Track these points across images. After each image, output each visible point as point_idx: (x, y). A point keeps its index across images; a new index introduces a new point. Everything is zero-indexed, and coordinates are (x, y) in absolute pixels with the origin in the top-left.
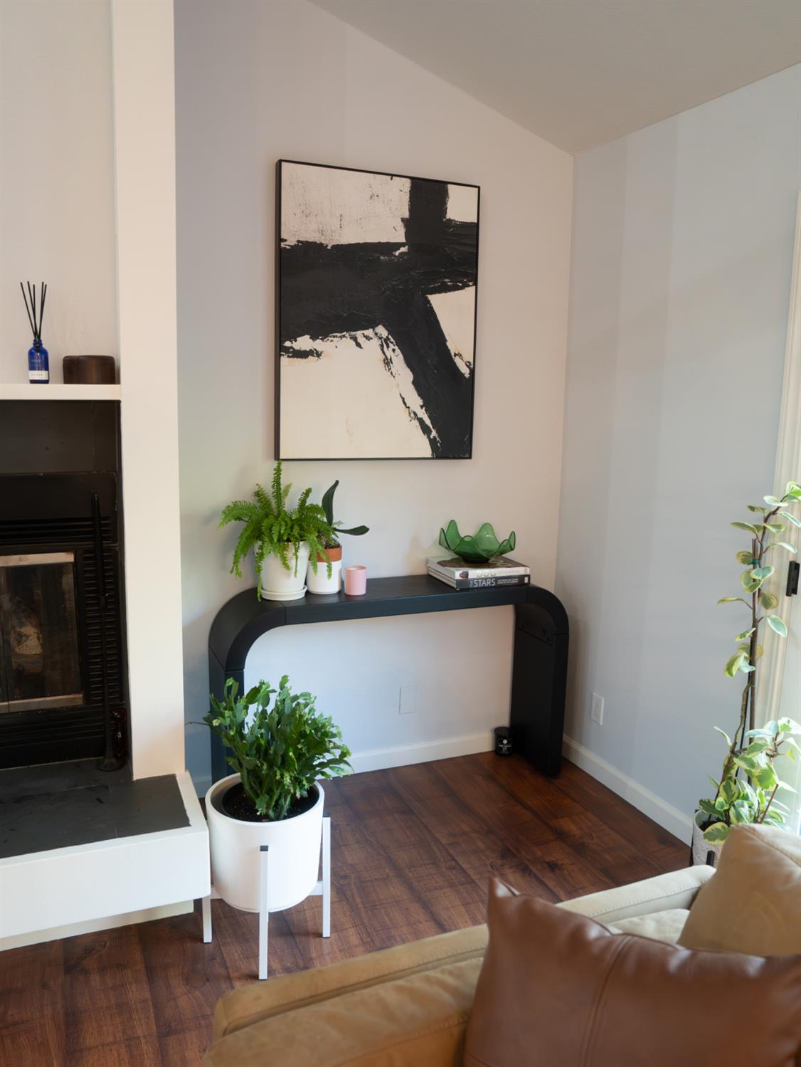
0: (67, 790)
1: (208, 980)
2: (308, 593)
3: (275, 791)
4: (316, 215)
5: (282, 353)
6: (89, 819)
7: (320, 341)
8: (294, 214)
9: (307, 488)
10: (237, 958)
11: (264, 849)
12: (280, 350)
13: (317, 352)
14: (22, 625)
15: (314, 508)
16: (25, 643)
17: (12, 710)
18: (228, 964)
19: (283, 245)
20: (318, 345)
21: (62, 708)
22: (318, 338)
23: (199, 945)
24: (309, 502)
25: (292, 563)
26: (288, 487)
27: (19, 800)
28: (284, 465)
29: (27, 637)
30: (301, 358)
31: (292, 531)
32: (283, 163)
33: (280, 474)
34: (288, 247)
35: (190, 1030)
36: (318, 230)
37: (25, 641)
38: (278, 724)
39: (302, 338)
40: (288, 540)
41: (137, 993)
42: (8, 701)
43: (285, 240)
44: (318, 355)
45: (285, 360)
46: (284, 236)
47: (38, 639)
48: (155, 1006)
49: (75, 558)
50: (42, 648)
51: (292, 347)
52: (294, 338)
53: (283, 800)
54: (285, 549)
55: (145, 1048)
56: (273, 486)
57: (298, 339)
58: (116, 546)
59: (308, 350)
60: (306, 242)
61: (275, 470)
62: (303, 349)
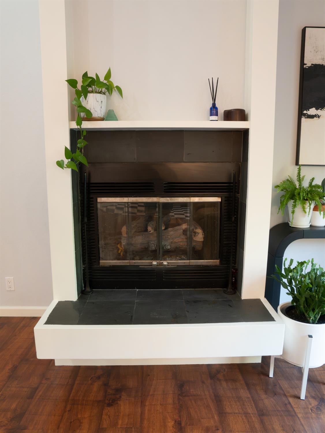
0: (214, 300)
1: (275, 394)
2: (311, 226)
3: (316, 310)
4: (321, 51)
5: (302, 116)
6: (228, 313)
7: (320, 110)
8: (311, 52)
9: (312, 177)
10: (287, 387)
11: (310, 336)
12: (301, 115)
13: (318, 115)
14: (196, 228)
15: (317, 186)
16: (197, 236)
17: (191, 264)
18: (283, 389)
19: (305, 66)
20: (319, 112)
21: (210, 265)
22: (319, 109)
23: (267, 378)
24: (313, 184)
25: (307, 210)
26: (304, 177)
27: (195, 302)
28: (302, 167)
29: (198, 233)
30: (311, 118)
31: (308, 196)
32: (306, 28)
33: (300, 171)
34: (307, 67)
35: (273, 416)
36: (321, 59)
37: (198, 235)
38: (315, 280)
39: (312, 109)
40: (307, 200)
41: (244, 393)
42: (189, 260)
43: (306, 64)
44: (319, 117)
45: (303, 119)
46: (305, 62)
47: (202, 234)
48: (254, 401)
49: (221, 200)
50: (204, 239)
51: (307, 114)
52: (308, 109)
53: (317, 315)
54: (304, 203)
55: (254, 419)
56: (297, 176)
57: (310, 110)
58: (239, 196)
59: (314, 114)
60: (316, 64)
61: (298, 169)
62: (312, 114)
